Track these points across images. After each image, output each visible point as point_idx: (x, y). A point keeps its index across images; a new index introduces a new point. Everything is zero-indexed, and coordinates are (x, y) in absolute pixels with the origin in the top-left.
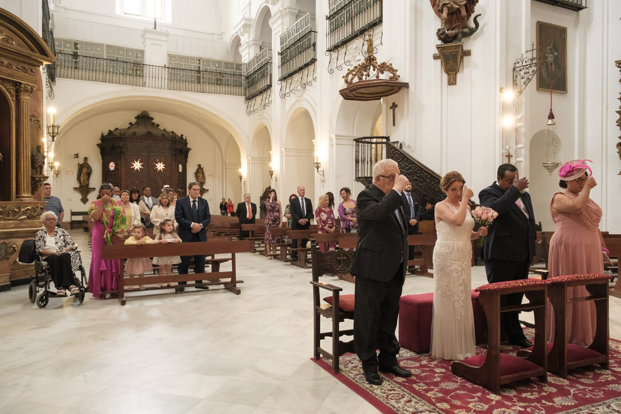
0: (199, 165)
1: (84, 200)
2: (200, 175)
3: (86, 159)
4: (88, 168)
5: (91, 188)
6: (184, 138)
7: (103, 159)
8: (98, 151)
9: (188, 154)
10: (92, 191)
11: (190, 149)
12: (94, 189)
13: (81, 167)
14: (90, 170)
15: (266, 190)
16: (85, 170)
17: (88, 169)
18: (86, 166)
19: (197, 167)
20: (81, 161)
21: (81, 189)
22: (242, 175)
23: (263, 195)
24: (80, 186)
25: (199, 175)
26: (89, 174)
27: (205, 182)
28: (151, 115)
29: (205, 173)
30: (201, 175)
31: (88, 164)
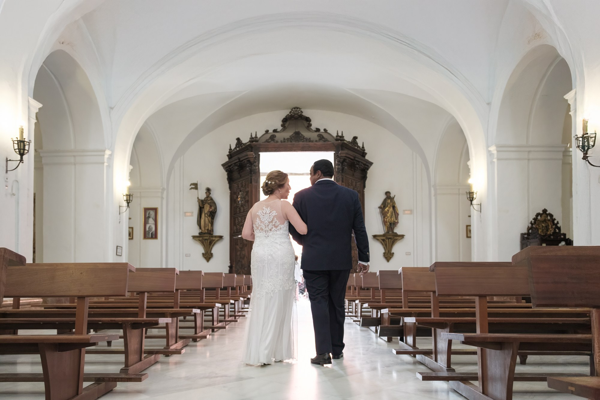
0: (388, 193)
1: (208, 256)
2: (388, 210)
3: (208, 190)
4: (211, 204)
5: (216, 237)
6: (360, 145)
7: (230, 188)
8: (225, 174)
9: (366, 173)
10: (218, 240)
11: (371, 164)
12: (221, 237)
13: (202, 204)
14: (213, 208)
15: (535, 219)
16: (207, 208)
17: (211, 207)
18: (209, 201)
19: (384, 197)
20: (203, 195)
21: (201, 239)
22: (474, 190)
23: (529, 229)
24: (200, 234)
25: (386, 209)
26: (213, 214)
27: (398, 222)
28: (307, 113)
29: (397, 205)
30: (391, 209)
31: (212, 199)
